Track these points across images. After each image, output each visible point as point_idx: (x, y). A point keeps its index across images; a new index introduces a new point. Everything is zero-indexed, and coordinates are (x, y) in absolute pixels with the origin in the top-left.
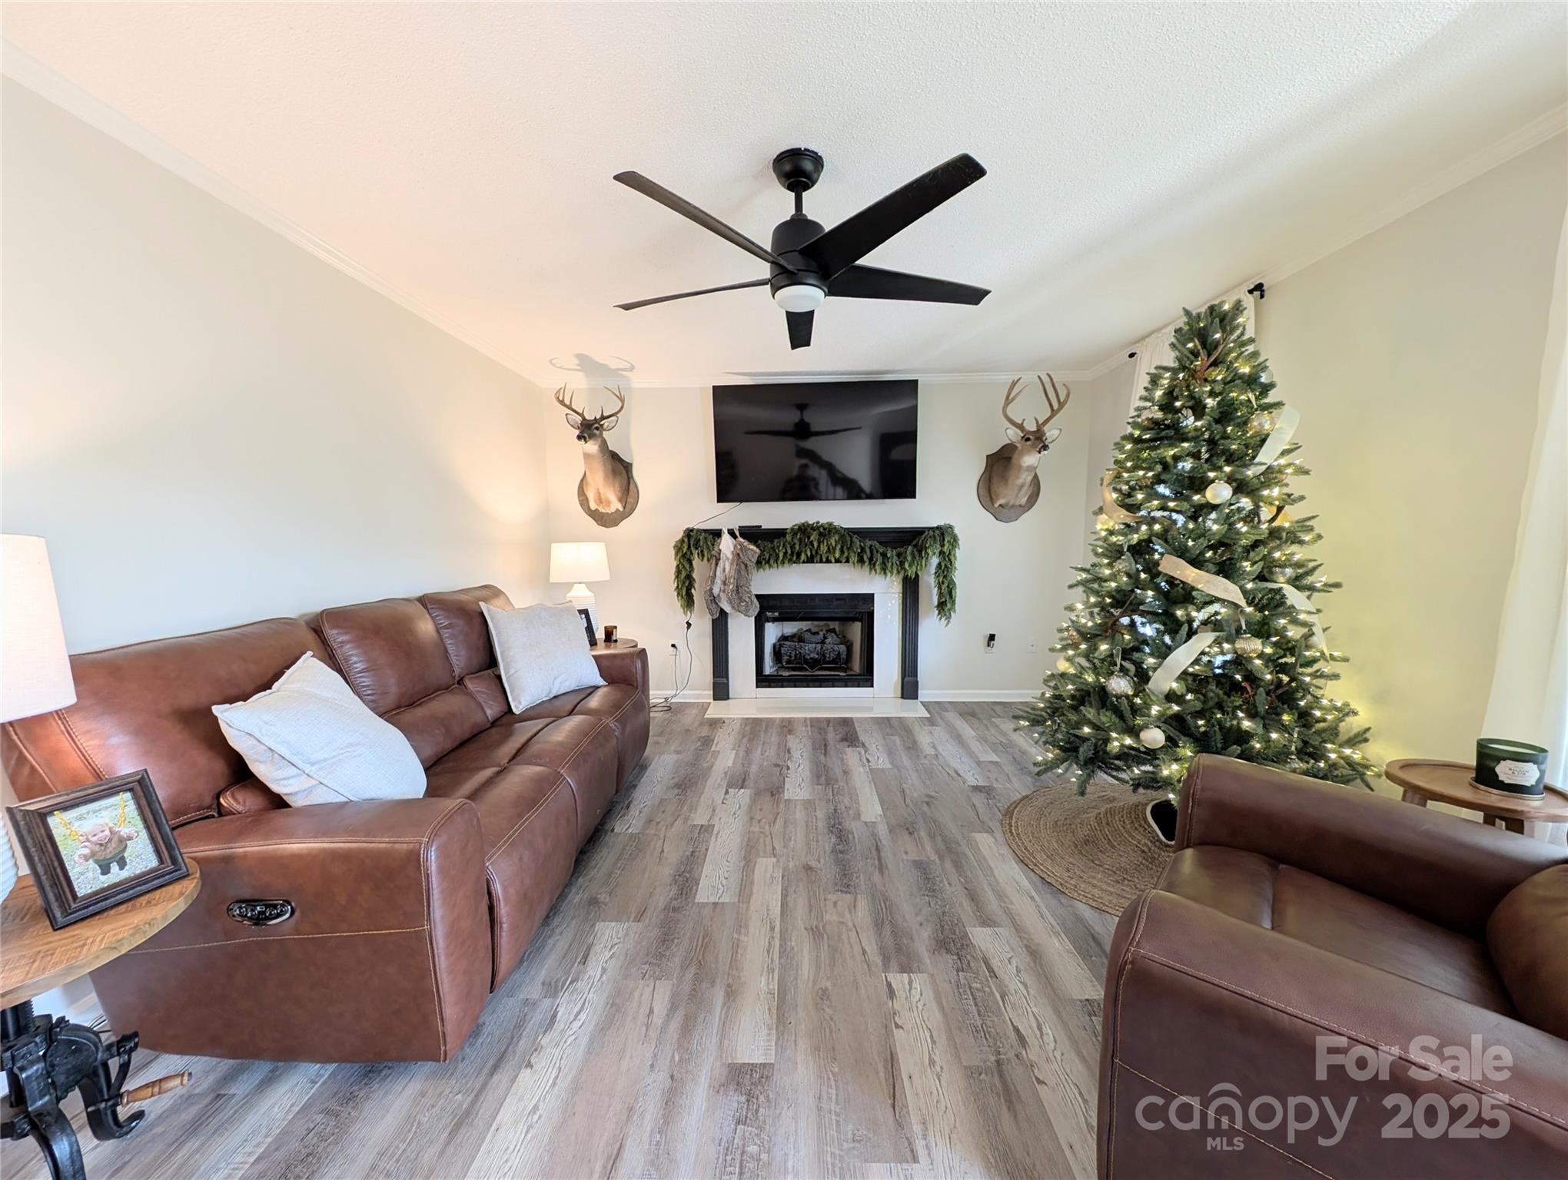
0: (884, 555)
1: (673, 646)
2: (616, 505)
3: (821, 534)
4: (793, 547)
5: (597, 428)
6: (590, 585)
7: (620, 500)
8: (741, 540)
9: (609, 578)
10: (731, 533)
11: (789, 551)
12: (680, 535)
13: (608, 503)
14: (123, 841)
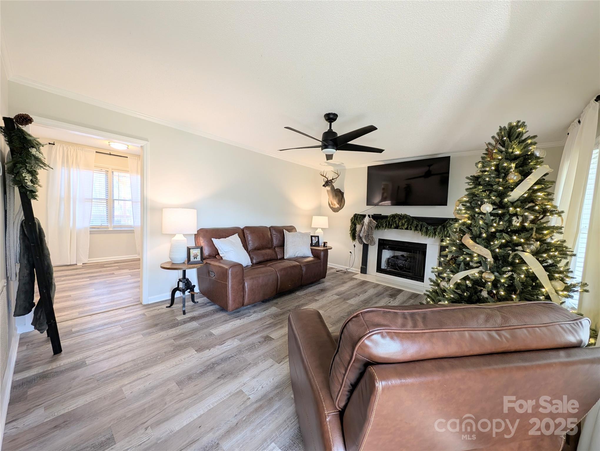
0: (427, 228)
1: (350, 252)
2: (337, 206)
3: (400, 218)
4: (389, 223)
5: (330, 183)
6: (322, 229)
7: (338, 204)
8: (371, 219)
9: (327, 227)
10: (369, 216)
11: (388, 224)
12: (352, 216)
13: (335, 205)
14: (197, 255)
